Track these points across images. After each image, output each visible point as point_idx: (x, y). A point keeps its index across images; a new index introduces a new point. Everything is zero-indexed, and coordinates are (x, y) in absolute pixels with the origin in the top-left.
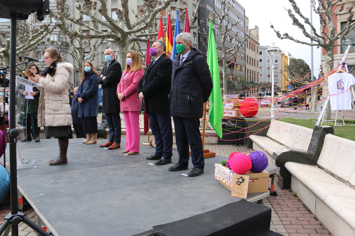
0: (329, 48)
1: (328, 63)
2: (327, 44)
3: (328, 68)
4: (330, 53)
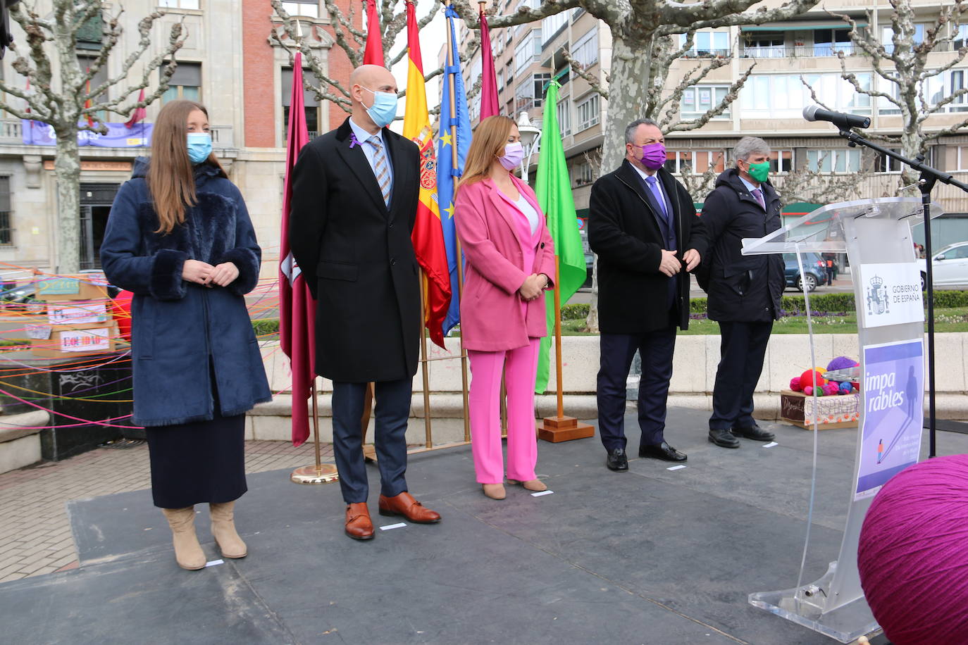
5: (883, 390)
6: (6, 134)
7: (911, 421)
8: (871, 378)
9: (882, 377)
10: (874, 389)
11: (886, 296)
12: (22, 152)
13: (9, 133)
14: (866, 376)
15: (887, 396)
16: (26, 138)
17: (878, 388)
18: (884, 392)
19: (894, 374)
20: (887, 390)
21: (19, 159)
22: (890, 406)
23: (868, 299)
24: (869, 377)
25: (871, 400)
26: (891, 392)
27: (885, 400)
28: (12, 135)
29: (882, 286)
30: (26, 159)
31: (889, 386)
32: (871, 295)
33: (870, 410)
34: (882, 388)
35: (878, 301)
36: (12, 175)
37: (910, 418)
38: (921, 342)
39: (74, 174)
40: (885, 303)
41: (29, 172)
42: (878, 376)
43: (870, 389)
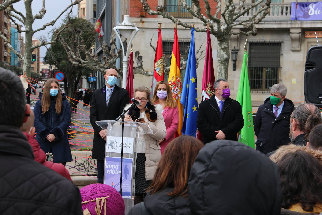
0: (224, 39)
1: (221, 61)
2: (222, 31)
3: (221, 70)
4: (226, 46)
5: (113, 169)
6: (280, 14)
7: (126, 180)
8: (108, 165)
9: (113, 165)
10: (109, 168)
11: (116, 145)
12: (289, 26)
13: (282, 13)
14: (106, 164)
15: (115, 171)
16: (293, 16)
17: (111, 168)
18: (113, 170)
19: (118, 166)
20: (115, 169)
21: (287, 31)
22: (116, 174)
23: (109, 145)
24: (107, 164)
25: (108, 171)
26: (116, 170)
27: (114, 172)
28: (284, 14)
29: (115, 143)
30: (291, 31)
31: (116, 168)
32: (110, 144)
33: (107, 173)
34: (112, 168)
35: (112, 146)
36: (283, 42)
37: (126, 179)
38: (132, 159)
39: (225, 61)
40: (115, 147)
41: (293, 40)
42: (111, 165)
43: (107, 167)
